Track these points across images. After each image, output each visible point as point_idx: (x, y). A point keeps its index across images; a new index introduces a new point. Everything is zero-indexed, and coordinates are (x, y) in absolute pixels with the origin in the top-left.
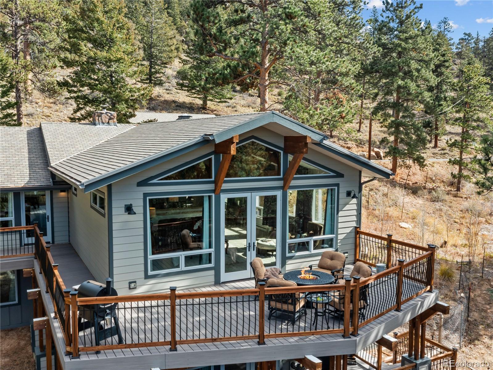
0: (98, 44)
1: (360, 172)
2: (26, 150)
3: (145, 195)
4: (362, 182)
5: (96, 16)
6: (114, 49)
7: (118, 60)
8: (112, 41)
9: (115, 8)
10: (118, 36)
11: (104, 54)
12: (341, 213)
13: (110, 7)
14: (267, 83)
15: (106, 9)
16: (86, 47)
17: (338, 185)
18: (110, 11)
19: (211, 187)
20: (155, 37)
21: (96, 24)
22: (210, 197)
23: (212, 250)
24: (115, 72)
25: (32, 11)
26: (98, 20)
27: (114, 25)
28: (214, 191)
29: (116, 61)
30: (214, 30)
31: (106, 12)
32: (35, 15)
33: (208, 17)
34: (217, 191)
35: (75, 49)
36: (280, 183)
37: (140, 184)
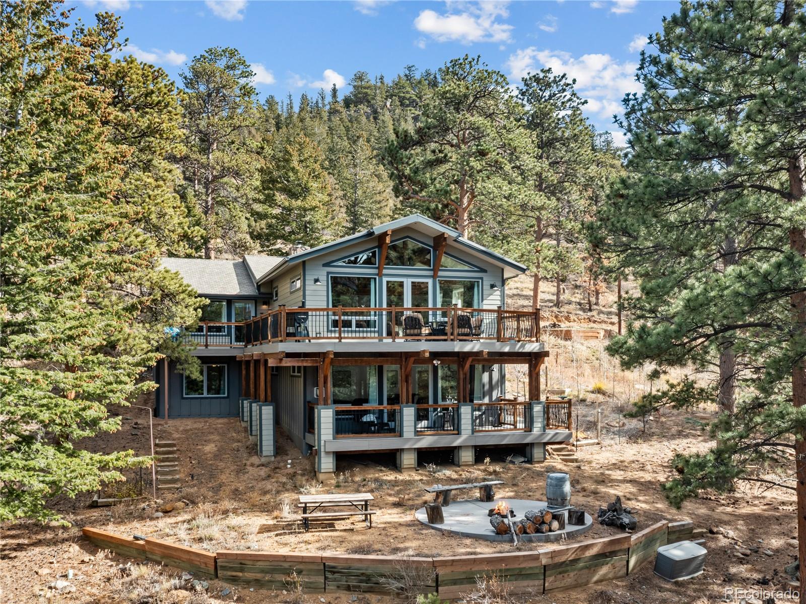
0: (293, 195)
1: (503, 270)
2: (234, 274)
3: (328, 273)
4: (505, 277)
5: (292, 166)
6: (309, 198)
7: (313, 209)
8: (306, 190)
9: (311, 156)
10: (314, 185)
11: (299, 203)
12: (485, 302)
13: (306, 155)
14: (466, 223)
15: (302, 158)
16: (280, 197)
17: (482, 279)
18: (306, 159)
19: (376, 271)
20: (360, 192)
21: (291, 174)
22: (375, 279)
23: (376, 318)
24: (310, 222)
25: (226, 165)
26: (293, 169)
27: (310, 174)
28: (377, 275)
29: (311, 210)
30: (407, 171)
31: (301, 161)
32: (229, 169)
33: (402, 159)
34: (380, 275)
35: (270, 200)
36: (431, 273)
37: (325, 265)
